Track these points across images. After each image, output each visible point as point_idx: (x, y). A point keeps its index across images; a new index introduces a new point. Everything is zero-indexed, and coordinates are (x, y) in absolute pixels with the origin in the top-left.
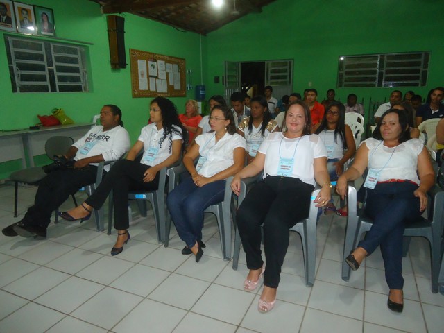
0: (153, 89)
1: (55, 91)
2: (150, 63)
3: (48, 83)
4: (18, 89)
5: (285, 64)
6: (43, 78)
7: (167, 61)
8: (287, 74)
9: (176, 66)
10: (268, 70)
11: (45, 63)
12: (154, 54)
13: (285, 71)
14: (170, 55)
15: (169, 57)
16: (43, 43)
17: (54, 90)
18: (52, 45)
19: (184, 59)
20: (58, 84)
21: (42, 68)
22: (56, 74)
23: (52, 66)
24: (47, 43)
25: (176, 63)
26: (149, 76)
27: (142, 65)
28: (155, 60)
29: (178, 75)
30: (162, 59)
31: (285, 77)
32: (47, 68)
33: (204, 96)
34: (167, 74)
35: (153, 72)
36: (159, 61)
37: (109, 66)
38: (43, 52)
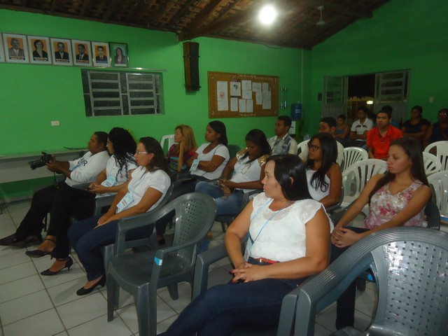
0: (234, 109)
1: (128, 114)
2: (232, 84)
3: (121, 107)
4: (93, 113)
5: (400, 75)
6: (117, 104)
7: (253, 80)
8: (402, 88)
9: (266, 85)
10: (378, 84)
11: (119, 90)
12: (237, 75)
13: (400, 84)
14: (258, 74)
15: (257, 76)
16: (119, 74)
17: (126, 113)
18: (127, 74)
19: (277, 77)
20: (130, 107)
21: (117, 95)
22: (129, 99)
23: (126, 92)
24: (123, 73)
25: (266, 81)
26: (230, 97)
27: (222, 86)
28: (239, 80)
29: (268, 94)
30: (247, 79)
31: (398, 92)
32: (121, 94)
33: (299, 115)
34: (254, 94)
35: (234, 92)
36: (243, 82)
37: (184, 89)
38: (118, 81)
